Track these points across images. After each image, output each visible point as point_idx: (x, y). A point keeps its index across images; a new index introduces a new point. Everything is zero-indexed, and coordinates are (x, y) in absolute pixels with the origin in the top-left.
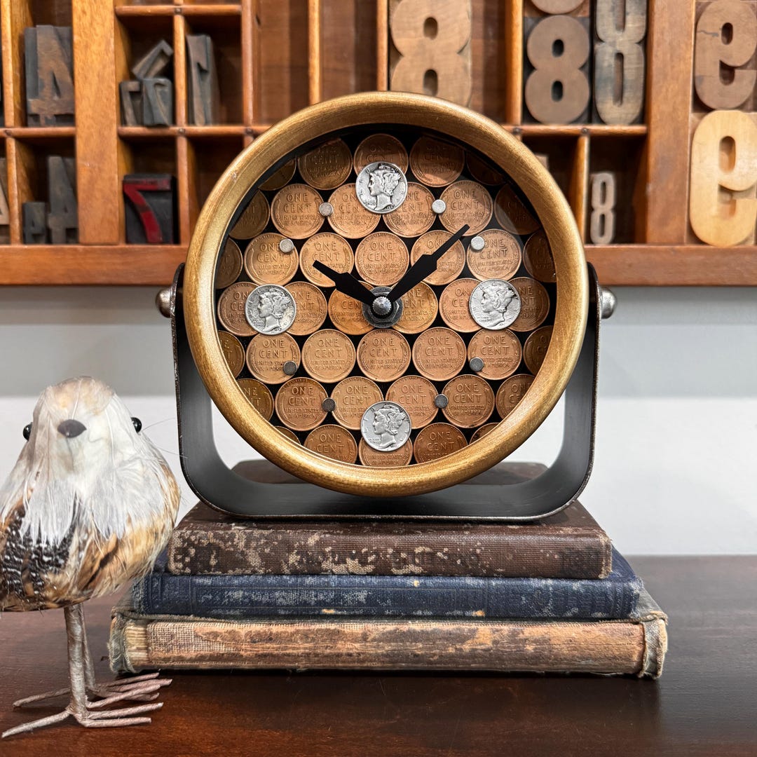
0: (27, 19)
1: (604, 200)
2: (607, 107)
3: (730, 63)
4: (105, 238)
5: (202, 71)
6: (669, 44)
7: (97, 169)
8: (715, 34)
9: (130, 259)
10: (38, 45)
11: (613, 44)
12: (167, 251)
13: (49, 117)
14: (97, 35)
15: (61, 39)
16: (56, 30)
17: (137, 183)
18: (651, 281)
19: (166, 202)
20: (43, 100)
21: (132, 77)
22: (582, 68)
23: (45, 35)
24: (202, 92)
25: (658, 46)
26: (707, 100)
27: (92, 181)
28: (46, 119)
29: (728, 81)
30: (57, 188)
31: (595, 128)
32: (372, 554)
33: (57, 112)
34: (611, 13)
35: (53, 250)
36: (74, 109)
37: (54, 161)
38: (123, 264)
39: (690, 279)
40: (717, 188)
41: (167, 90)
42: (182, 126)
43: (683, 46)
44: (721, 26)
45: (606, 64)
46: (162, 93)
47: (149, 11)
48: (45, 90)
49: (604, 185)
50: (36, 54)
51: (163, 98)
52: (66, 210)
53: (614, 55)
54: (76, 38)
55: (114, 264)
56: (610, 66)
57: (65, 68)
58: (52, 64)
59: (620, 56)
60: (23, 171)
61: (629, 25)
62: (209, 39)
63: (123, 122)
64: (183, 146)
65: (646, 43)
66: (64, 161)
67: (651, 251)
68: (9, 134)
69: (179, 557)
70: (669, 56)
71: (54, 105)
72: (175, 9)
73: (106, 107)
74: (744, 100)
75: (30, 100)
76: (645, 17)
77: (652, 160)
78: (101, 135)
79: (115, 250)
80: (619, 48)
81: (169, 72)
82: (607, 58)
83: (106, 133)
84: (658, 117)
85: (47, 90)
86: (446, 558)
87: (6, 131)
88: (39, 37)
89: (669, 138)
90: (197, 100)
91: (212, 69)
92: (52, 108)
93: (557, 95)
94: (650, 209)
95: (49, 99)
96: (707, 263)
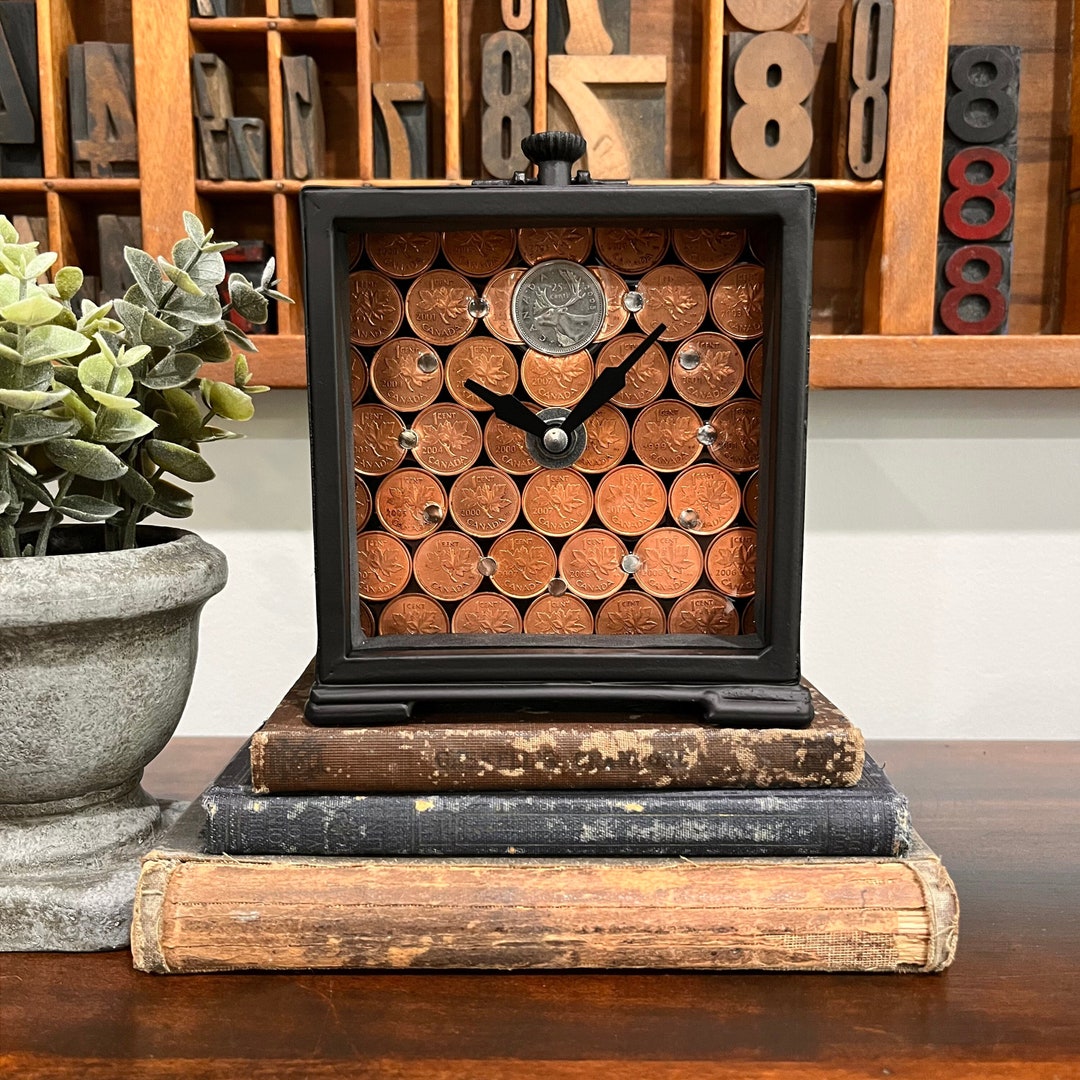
0: (69, 32)
5: (303, 105)
6: (914, 71)
7: (168, 236)
10: (87, 67)
13: (104, 166)
14: (166, 57)
15: (117, 61)
16: (112, 51)
18: (886, 382)
20: (95, 142)
22: (803, 103)
23: (96, 56)
24: (302, 132)
25: (899, 75)
27: (163, 252)
28: (99, 167)
30: (111, 258)
33: (114, 158)
36: (137, 155)
37: (106, 221)
39: (935, 381)
41: (260, 133)
42: (278, 181)
43: (932, 74)
46: (254, 138)
47: (235, 26)
48: (97, 129)
50: (84, 80)
51: (255, 143)
54: (138, 62)
57: (124, 101)
58: (106, 95)
60: (68, 235)
62: (311, 59)
63: (201, 171)
66: (119, 222)
67: (887, 344)
68: (51, 187)
70: (913, 87)
71: (109, 149)
72: (269, 23)
73: (180, 152)
75: (78, 143)
77: (888, 225)
78: (173, 188)
83: (180, 188)
84: (898, 169)
85: (100, 128)
87: (46, 184)
88: (88, 58)
89: (912, 196)
90: (296, 144)
91: (316, 101)
92: (107, 152)
93: (770, 138)
94: (886, 289)
95: (102, 141)
96: (958, 359)
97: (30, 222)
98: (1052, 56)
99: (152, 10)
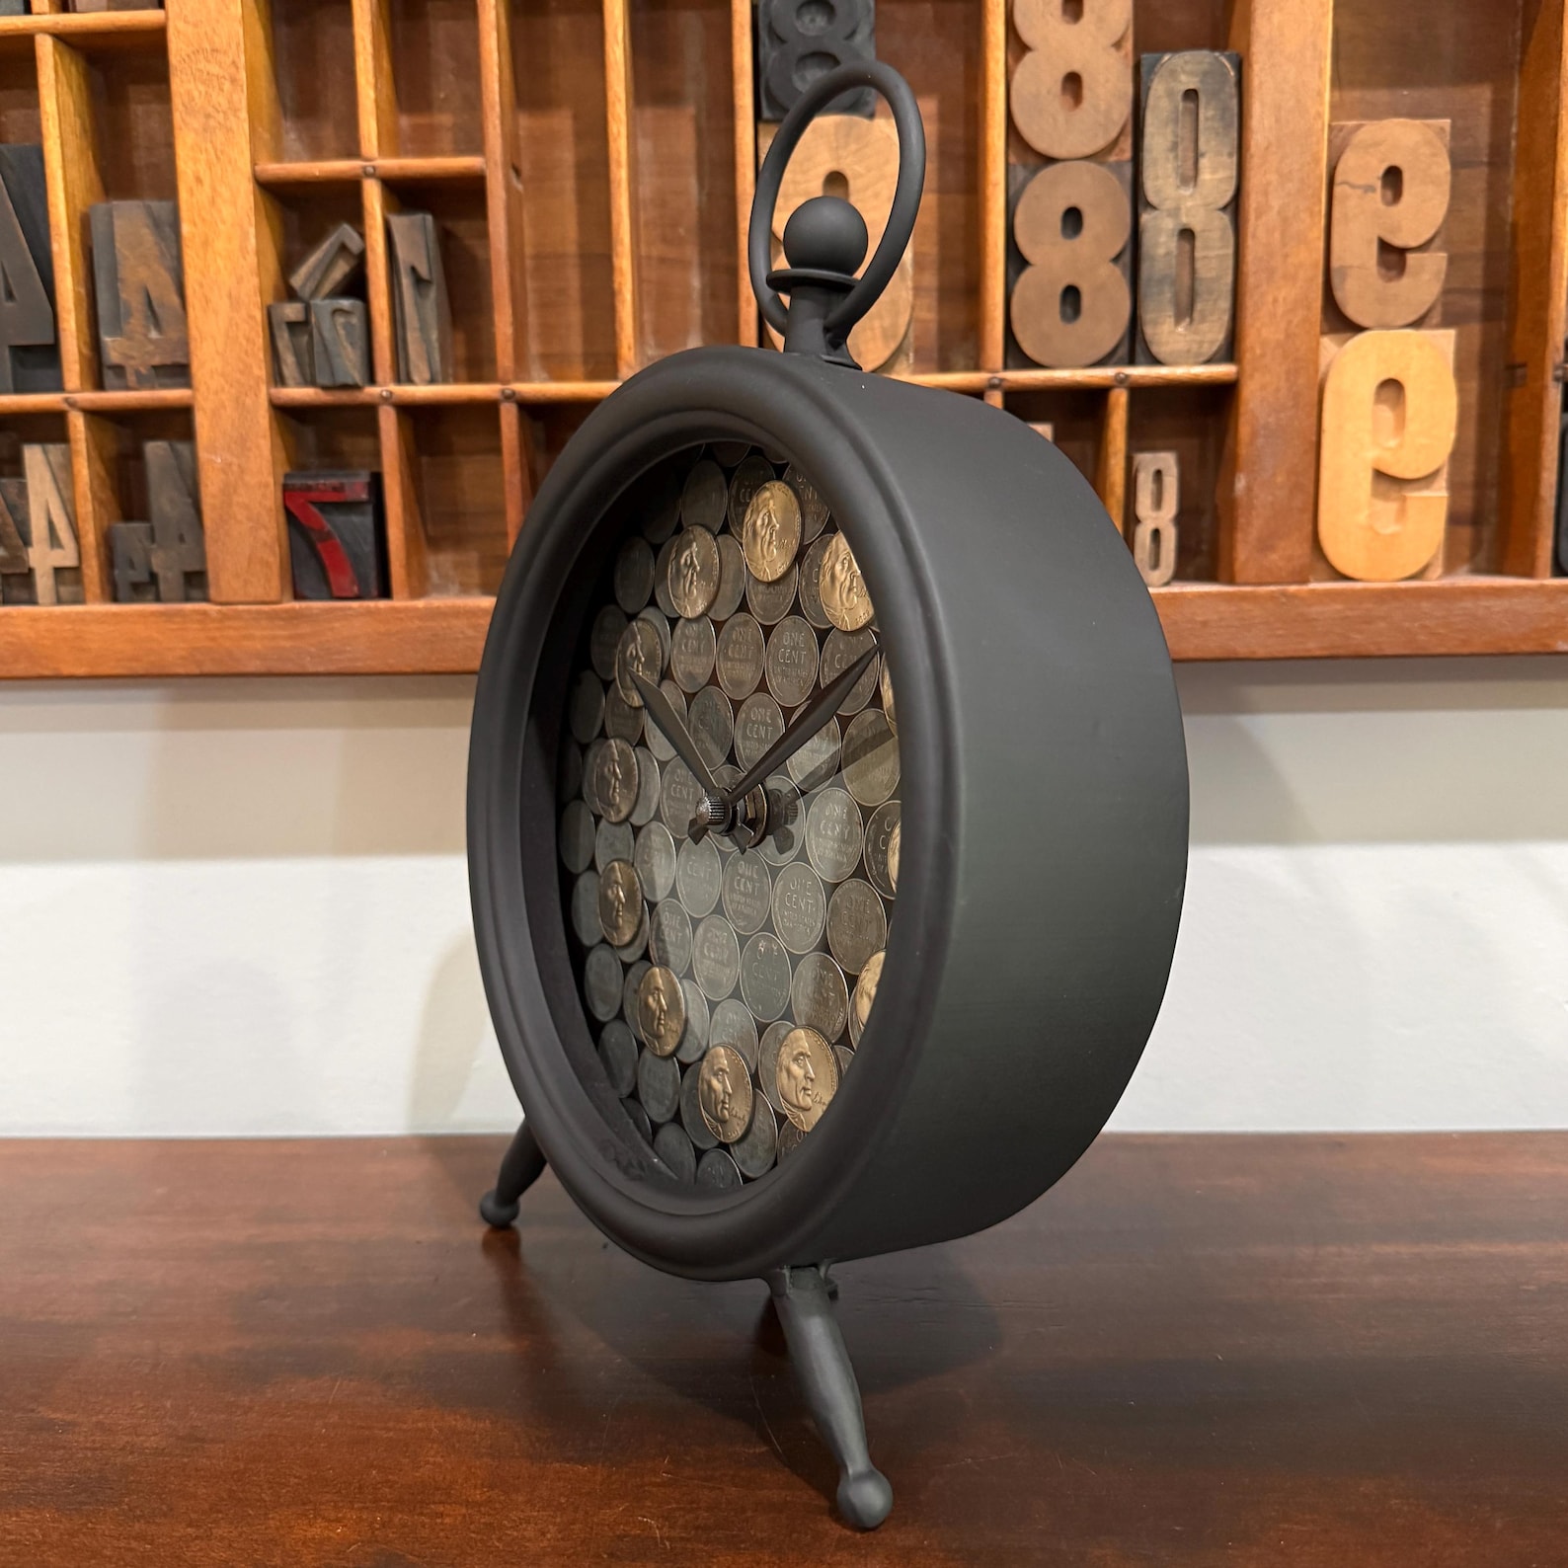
1: (1158, 503)
2: (1166, 332)
3: (1398, 241)
4: (257, 591)
5: (419, 282)
6: (1279, 213)
7: (235, 468)
8: (1369, 189)
9: (305, 629)
10: (117, 237)
11: (1175, 213)
12: (369, 612)
13: (143, 370)
15: (156, 224)
16: (148, 209)
17: (309, 488)
18: (1243, 651)
19: (365, 521)
20: (130, 339)
21: (291, 295)
22: (1116, 259)
23: (129, 220)
24: (422, 320)
25: (1258, 217)
26: (1352, 310)
27: (228, 491)
28: (138, 373)
29: (1393, 273)
30: (164, 499)
31: (1140, 372)
33: (157, 361)
34: (1171, 156)
35: (162, 614)
36: (187, 354)
37: (155, 450)
38: (291, 638)
39: (1313, 646)
40: (1367, 477)
41: (356, 320)
42: (385, 387)
43: (1304, 216)
44: (1381, 172)
45: (1161, 251)
46: (347, 326)
47: (317, 174)
48: (132, 321)
49: (1158, 474)
50: (114, 255)
51: (349, 335)
52: (181, 539)
53: (1176, 233)
54: (186, 229)
55: (274, 638)
56: (1168, 254)
57: (166, 279)
58: (143, 273)
59: (1187, 234)
60: (99, 467)
61: (1206, 176)
62: (429, 218)
63: (278, 378)
64: (388, 421)
65: (1236, 207)
66: (173, 449)
67: (1244, 597)
68: (73, 405)
70: (1277, 235)
71: (151, 348)
72: (364, 168)
73: (246, 353)
74: (1423, 310)
75: (107, 340)
76: (1235, 159)
77: (1244, 430)
78: (238, 402)
79: (275, 612)
80: (1185, 220)
81: (356, 286)
82: (1163, 239)
83: (248, 401)
84: (1258, 351)
85: (136, 321)
87: (66, 400)
88: (117, 223)
89: (1278, 390)
90: (413, 337)
91: (437, 276)
92: (147, 353)
93: (1069, 311)
94: (1242, 520)
95: (138, 336)
96: (1347, 617)
97: (45, 452)
98: (1485, 170)
99: (203, 157)
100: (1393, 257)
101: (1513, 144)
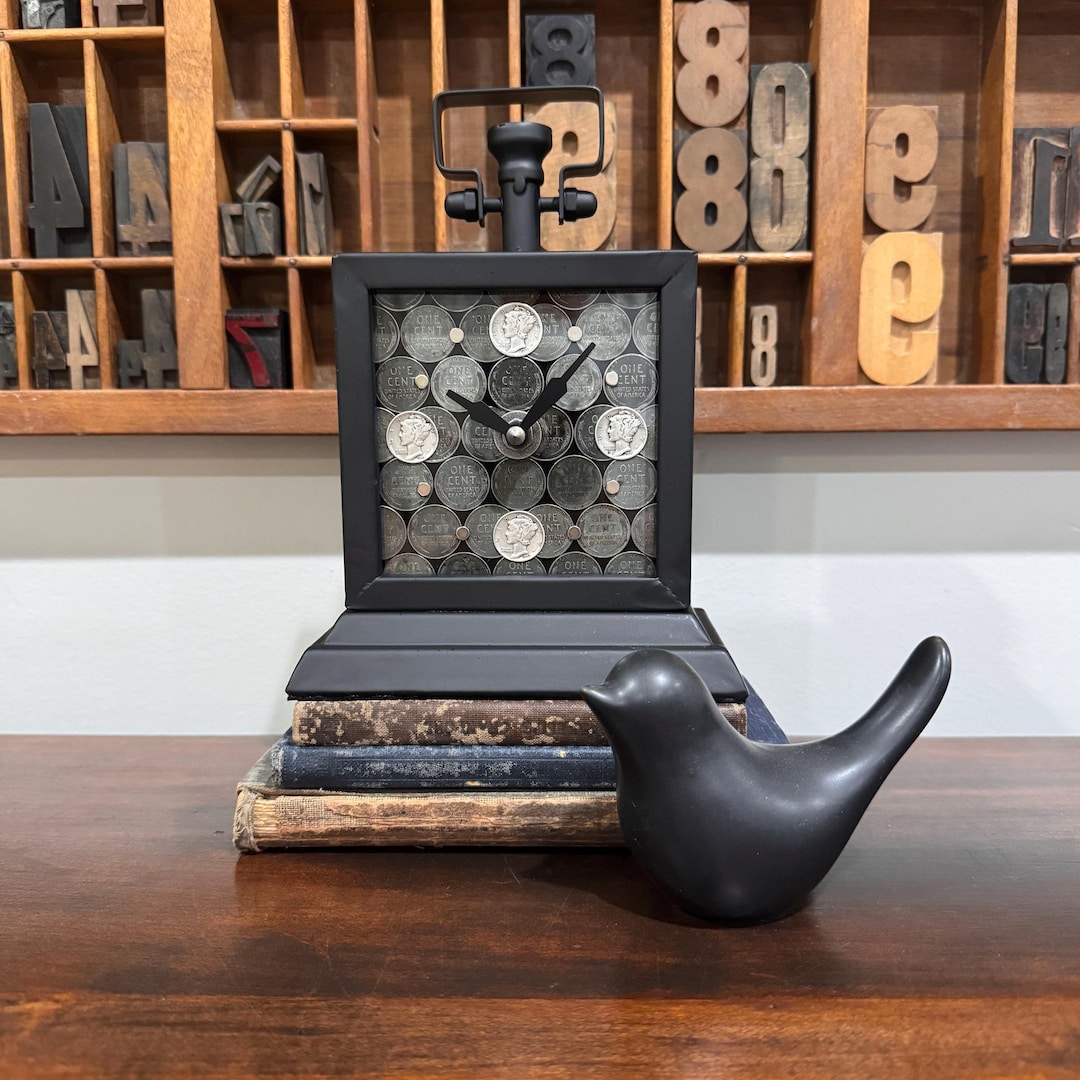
0: (114, 132)
1: (765, 336)
2: (765, 232)
3: (907, 178)
4: (210, 382)
5: (315, 195)
6: (837, 160)
7: (198, 305)
8: (888, 147)
9: (239, 406)
10: (130, 164)
11: (771, 159)
12: (279, 396)
13: (143, 245)
14: (196, 154)
15: (154, 157)
16: (149, 148)
17: (241, 319)
18: (816, 427)
19: (275, 340)
20: (135, 226)
21: (235, 198)
22: (739, 187)
23: (136, 154)
24: (315, 217)
25: (824, 163)
26: (879, 220)
27: (193, 319)
28: (140, 247)
29: (904, 198)
30: (152, 325)
31: (753, 256)
32: (502, 724)
33: (152, 240)
34: (768, 125)
35: (150, 395)
36: (171, 236)
37: (148, 295)
38: (229, 411)
39: (860, 424)
40: (889, 320)
41: (275, 217)
42: (292, 258)
43: (851, 162)
44: (895, 137)
45: (763, 182)
46: (266, 219)
47: (254, 127)
48: (137, 215)
49: (765, 319)
50: (127, 174)
51: (267, 224)
52: (162, 350)
53: (772, 172)
54: (173, 158)
55: (219, 411)
56: (767, 184)
57: (160, 190)
58: (145, 186)
59: (778, 173)
60: (112, 305)
61: (789, 137)
62: (321, 157)
63: (223, 250)
64: (293, 278)
65: (811, 155)
66: (159, 294)
67: (817, 393)
68: (98, 265)
69: (304, 728)
70: (836, 174)
71: (148, 231)
72: (283, 124)
73: (207, 234)
74: (922, 220)
75: (121, 226)
76: (807, 127)
77: (817, 292)
78: (201, 265)
79: (221, 395)
80: (777, 164)
81: (275, 195)
82: (764, 175)
83: (208, 264)
84: (825, 243)
85: (140, 214)
86: (577, 727)
87: (94, 262)
88: (130, 155)
89: (837, 267)
90: (310, 227)
91: (326, 191)
92: (146, 235)
93: (710, 219)
94: (815, 346)
95: (143, 225)
96: (880, 406)
97: (80, 295)
98: (961, 141)
99: (184, 115)
100: (903, 188)
101: (978, 126)
